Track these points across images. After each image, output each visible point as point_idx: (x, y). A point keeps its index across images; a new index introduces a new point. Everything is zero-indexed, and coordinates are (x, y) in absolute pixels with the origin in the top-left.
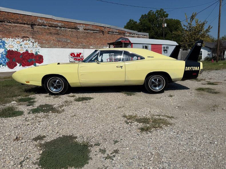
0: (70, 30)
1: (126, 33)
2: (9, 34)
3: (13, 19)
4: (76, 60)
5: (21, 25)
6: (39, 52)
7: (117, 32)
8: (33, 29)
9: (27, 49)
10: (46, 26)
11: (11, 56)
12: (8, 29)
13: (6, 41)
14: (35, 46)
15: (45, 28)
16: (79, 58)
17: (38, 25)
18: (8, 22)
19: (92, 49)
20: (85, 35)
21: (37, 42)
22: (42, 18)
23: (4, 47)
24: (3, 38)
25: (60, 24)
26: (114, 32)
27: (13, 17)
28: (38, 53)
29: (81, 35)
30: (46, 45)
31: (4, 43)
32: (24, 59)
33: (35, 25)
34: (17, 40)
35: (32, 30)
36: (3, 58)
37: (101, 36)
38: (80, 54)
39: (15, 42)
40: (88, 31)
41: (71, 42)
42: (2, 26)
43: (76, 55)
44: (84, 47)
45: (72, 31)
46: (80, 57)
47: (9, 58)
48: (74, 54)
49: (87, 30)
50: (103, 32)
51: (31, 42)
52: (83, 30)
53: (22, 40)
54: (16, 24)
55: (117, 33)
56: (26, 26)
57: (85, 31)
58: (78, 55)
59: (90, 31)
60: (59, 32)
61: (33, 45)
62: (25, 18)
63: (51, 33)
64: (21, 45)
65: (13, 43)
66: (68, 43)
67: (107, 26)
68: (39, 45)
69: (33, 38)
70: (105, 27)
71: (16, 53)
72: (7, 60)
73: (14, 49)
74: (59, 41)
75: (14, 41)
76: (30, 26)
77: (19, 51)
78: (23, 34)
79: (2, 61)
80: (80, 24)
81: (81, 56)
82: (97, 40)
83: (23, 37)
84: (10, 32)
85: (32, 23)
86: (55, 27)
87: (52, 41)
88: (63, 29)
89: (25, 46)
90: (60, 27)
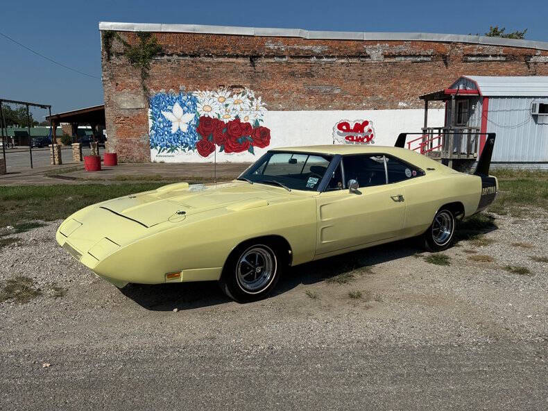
0: (343, 61)
1: (539, 53)
2: (206, 81)
3: (215, 48)
4: (353, 140)
5: (231, 60)
6: (262, 120)
7: (502, 53)
8: (254, 66)
9: (237, 113)
10: (284, 57)
11: (206, 129)
12: (205, 71)
13: (199, 98)
14: (255, 108)
15: (280, 63)
16: (359, 135)
17: (267, 57)
18: (206, 56)
19: (404, 108)
20: (385, 71)
21: (260, 98)
22: (275, 39)
23: (195, 111)
24: (194, 90)
25: (318, 49)
26: (487, 56)
27: (216, 44)
28: (261, 124)
29: (374, 71)
30: (280, 103)
31: (195, 101)
32: (229, 136)
33: (260, 56)
34: (220, 94)
35: (252, 68)
36: (191, 133)
37: (439, 71)
38: (366, 123)
39: (216, 99)
40: (398, 59)
41: (344, 92)
42: (194, 65)
43: (352, 127)
44: (379, 106)
45: (348, 65)
46: (362, 131)
47: (201, 134)
48: (347, 125)
49: (394, 56)
50: (445, 59)
51: (248, 97)
52: (382, 58)
53: (229, 93)
54: (221, 59)
55: (498, 58)
56: (241, 60)
57: (387, 60)
58: (359, 127)
59: (403, 59)
60: (314, 69)
61: (251, 104)
62: (240, 43)
63: (293, 74)
64: (227, 105)
65: (211, 101)
66: (336, 95)
67: (462, 38)
68: (263, 104)
69: (252, 88)
70: (456, 43)
71: (216, 123)
72: (197, 138)
73: (212, 115)
74: (311, 93)
75: (213, 96)
76: (248, 61)
77: (221, 119)
78: (233, 81)
79: (188, 139)
80: (375, 42)
81: (366, 129)
82: (423, 84)
83: (233, 87)
84: (207, 78)
85: (253, 52)
86: (306, 57)
87: (295, 95)
88: (325, 59)
89: (235, 107)
90: (317, 57)
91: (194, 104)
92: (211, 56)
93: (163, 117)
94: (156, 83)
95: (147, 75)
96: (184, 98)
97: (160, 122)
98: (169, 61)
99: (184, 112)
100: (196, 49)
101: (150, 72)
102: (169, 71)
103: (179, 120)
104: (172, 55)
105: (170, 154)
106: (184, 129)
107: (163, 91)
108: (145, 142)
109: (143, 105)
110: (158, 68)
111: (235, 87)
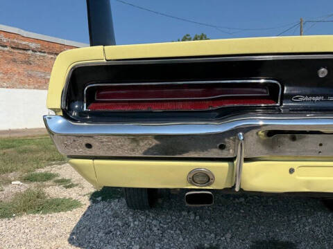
0: (51, 56)
10: (6, 46)
15: (4, 51)
25: (33, 45)
30: (4, 82)
60: (31, 59)
63: (14, 61)
74: (30, 76)
86: (24, 50)
87: (16, 76)
88: (38, 53)
90: (33, 51)
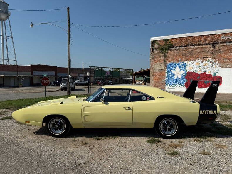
2: (191, 56)
3: (196, 42)
5: (203, 46)
6: (218, 73)
9: (205, 70)
10: (231, 42)
11: (190, 77)
12: (190, 52)
13: (187, 64)
14: (214, 67)
15: (229, 45)
17: (221, 43)
18: (191, 46)
21: (217, 63)
22: (226, 34)
23: (185, 70)
24: (185, 60)
27: (197, 40)
28: (217, 74)
30: (228, 64)
31: (185, 65)
33: (218, 43)
34: (197, 62)
35: (214, 49)
36: (183, 79)
39: (195, 64)
42: (186, 50)
47: (187, 79)
51: (211, 62)
53: (201, 61)
54: (199, 46)
56: (208, 46)
61: (212, 65)
64: (200, 66)
65: (193, 64)
68: (219, 65)
69: (213, 58)
71: (195, 74)
72: (185, 81)
73: (193, 71)
75: (194, 63)
76: (211, 46)
77: (197, 73)
78: (203, 55)
79: (181, 81)
83: (203, 58)
84: (192, 55)
85: (214, 42)
89: (204, 67)
91: (185, 67)
92: (194, 46)
93: (171, 72)
94: (169, 59)
95: (166, 56)
96: (181, 64)
97: (170, 75)
98: (175, 49)
99: (180, 70)
100: (187, 43)
101: (168, 55)
102: (175, 54)
103: (178, 73)
104: (177, 47)
105: (173, 88)
106: (180, 77)
107: (172, 62)
108: (164, 83)
109: (164, 68)
110: (171, 53)
111: (205, 58)
